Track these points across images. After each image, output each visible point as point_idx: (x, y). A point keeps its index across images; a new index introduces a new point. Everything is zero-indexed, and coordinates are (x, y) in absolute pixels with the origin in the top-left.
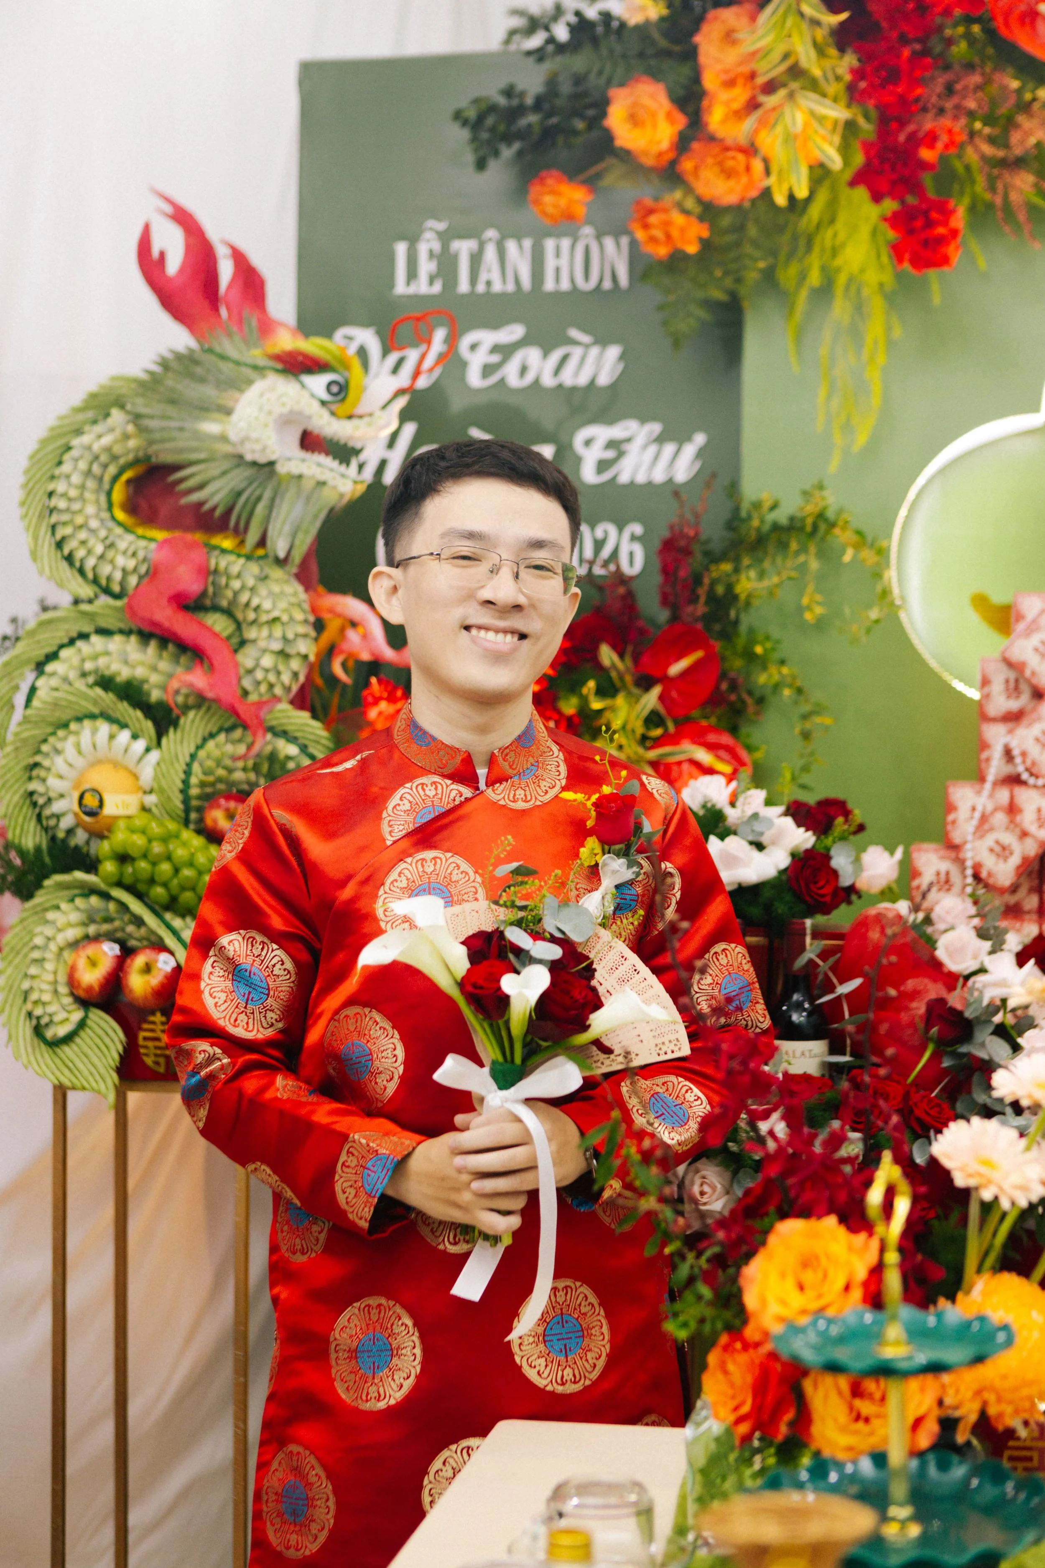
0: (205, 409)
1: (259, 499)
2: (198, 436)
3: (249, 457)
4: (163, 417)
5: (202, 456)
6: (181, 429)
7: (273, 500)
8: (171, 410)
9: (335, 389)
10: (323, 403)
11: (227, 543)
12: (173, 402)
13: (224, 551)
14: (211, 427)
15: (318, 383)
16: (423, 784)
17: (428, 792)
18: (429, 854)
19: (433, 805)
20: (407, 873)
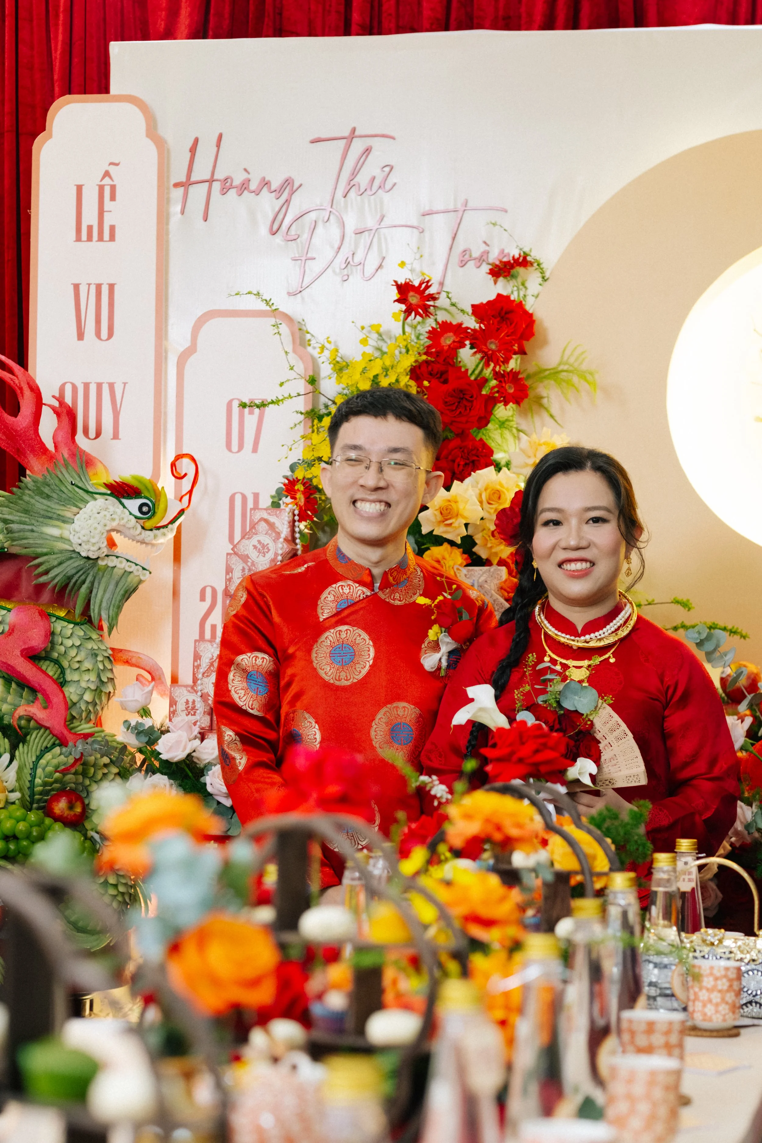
0: (49, 517)
1: (84, 582)
2: (43, 536)
3: (84, 554)
4: (21, 523)
5: (45, 550)
6: (32, 531)
7: (92, 583)
8: (25, 518)
9: (145, 509)
10: (136, 517)
11: (62, 614)
12: (26, 512)
13: (58, 618)
14: (52, 531)
15: (133, 504)
16: (342, 586)
17: (345, 591)
18: (344, 628)
19: (347, 599)
20: (330, 638)
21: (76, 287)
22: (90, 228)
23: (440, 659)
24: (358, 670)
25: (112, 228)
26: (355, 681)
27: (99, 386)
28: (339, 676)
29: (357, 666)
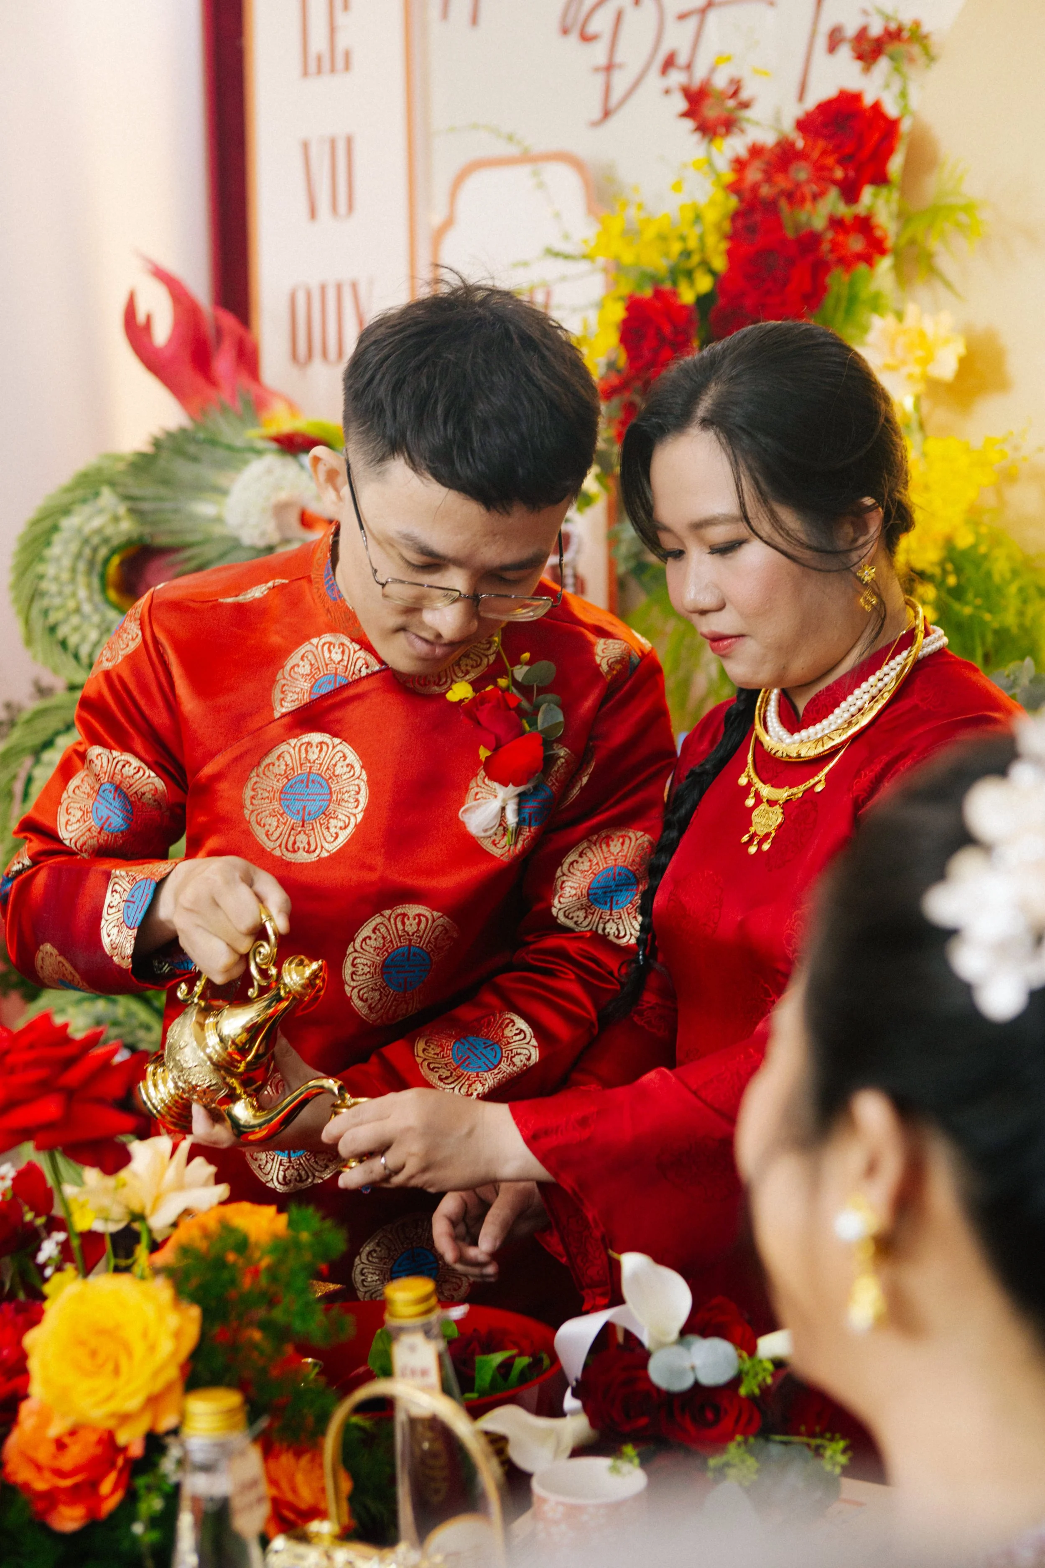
0: (199, 489)
3: (247, 542)
4: (157, 499)
5: (196, 537)
6: (176, 510)
8: (163, 491)
12: (165, 482)
14: (205, 508)
16: (330, 643)
17: (333, 656)
18: (316, 737)
19: (336, 674)
20: (287, 757)
21: (306, 146)
22: (319, 59)
23: (503, 809)
24: (333, 830)
25: (347, 55)
26: (325, 854)
27: (339, 288)
28: (294, 843)
29: (333, 822)
